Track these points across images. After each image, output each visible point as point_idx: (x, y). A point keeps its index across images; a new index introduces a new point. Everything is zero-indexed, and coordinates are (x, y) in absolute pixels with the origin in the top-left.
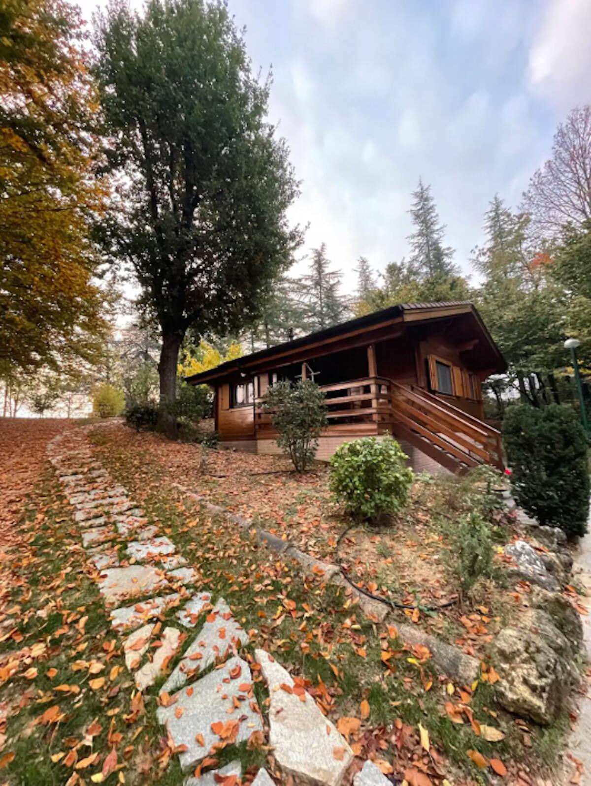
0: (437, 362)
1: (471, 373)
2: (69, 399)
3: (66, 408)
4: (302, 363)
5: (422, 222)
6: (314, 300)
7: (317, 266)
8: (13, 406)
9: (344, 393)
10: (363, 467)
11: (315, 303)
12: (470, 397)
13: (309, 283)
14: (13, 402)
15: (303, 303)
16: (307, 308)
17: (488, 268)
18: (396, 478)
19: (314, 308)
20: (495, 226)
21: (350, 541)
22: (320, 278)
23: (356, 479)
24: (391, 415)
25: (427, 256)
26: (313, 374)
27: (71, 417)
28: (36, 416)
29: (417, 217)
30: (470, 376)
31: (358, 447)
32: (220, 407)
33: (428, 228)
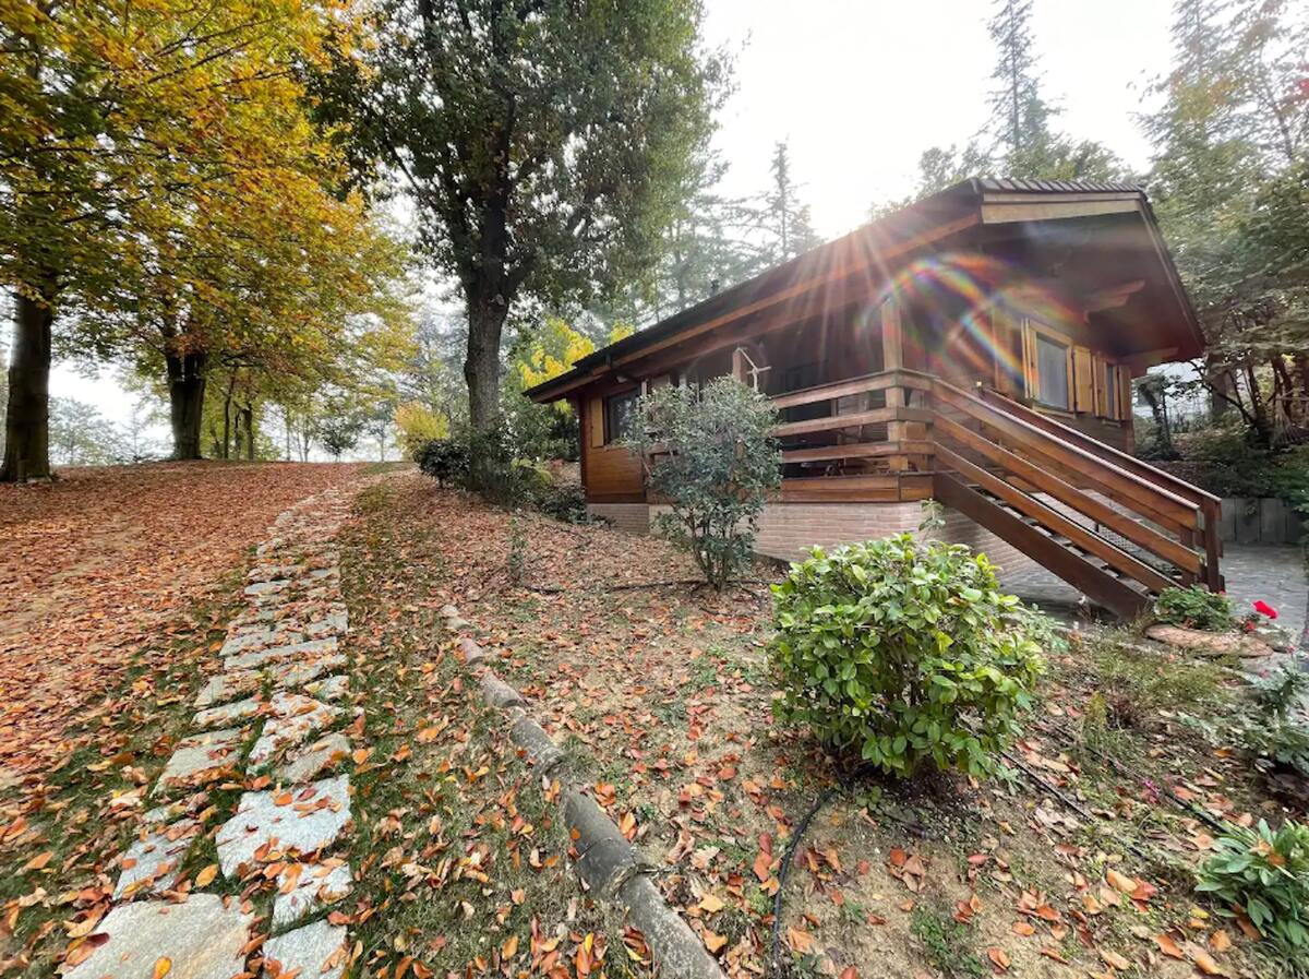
0: (1040, 336)
1: (1113, 361)
2: (381, 431)
3: (378, 445)
4: (733, 348)
5: (1006, 42)
6: (772, 237)
7: (776, 171)
8: (303, 444)
9: (824, 409)
10: (874, 636)
11: (774, 244)
12: (1107, 413)
13: (762, 206)
14: (302, 438)
15: (751, 246)
16: (757, 254)
17: (1161, 127)
18: (988, 682)
19: (771, 254)
20: (1186, 24)
21: (824, 862)
22: (783, 196)
23: (848, 673)
24: (931, 457)
25: (1014, 120)
26: (755, 370)
27: (386, 459)
28: (330, 458)
29: (996, 32)
30: (1110, 366)
31: (858, 571)
32: (589, 443)
33: (1017, 54)
